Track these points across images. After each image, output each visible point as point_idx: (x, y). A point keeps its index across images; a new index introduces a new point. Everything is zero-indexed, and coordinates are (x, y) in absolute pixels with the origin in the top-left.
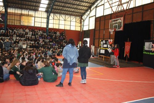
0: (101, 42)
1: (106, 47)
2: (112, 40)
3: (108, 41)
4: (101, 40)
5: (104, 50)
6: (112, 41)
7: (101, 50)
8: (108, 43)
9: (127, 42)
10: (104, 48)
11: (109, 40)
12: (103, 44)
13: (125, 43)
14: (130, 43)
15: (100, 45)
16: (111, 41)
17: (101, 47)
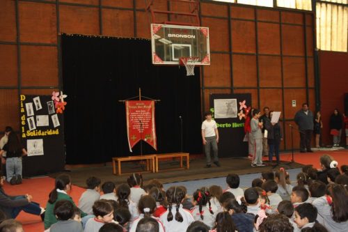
0: (25, 102)
1: (48, 124)
2: (63, 97)
3: (49, 98)
4: (23, 98)
5: (40, 142)
6: (62, 100)
7: (30, 143)
8: (51, 108)
9: (138, 99)
10: (40, 133)
11: (55, 96)
12: (37, 113)
13: (124, 105)
14: (153, 103)
15: (23, 118)
16: (60, 100)
17: (27, 128)
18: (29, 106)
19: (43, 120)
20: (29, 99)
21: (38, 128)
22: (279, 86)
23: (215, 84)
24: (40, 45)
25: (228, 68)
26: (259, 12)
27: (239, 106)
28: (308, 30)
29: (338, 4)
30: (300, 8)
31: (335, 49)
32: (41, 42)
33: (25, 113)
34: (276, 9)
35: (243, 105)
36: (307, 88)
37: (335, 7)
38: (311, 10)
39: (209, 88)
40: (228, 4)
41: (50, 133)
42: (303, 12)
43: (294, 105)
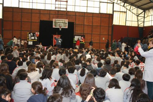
0: (28, 34)
2: (39, 33)
4: (28, 33)
5: (32, 42)
7: (29, 42)
8: (35, 35)
9: (56, 35)
10: (32, 40)
11: (36, 33)
12: (31, 36)
13: (53, 36)
17: (29, 39)
18: (29, 35)
19: (33, 38)
20: (30, 33)
21: (31, 39)
22: (99, 34)
23: (79, 32)
24: (35, 22)
25: (83, 29)
26: (94, 14)
27: (81, 38)
28: (111, 19)
29: (122, 12)
30: (108, 13)
31: (120, 24)
32: (36, 21)
33: (29, 36)
34: (100, 13)
35: (82, 38)
36: (108, 35)
37: (121, 13)
38: (112, 13)
39: (77, 33)
40: (84, 13)
41: (34, 40)
42: (109, 14)
43: (104, 39)
